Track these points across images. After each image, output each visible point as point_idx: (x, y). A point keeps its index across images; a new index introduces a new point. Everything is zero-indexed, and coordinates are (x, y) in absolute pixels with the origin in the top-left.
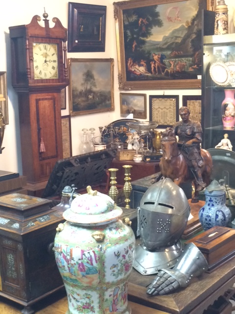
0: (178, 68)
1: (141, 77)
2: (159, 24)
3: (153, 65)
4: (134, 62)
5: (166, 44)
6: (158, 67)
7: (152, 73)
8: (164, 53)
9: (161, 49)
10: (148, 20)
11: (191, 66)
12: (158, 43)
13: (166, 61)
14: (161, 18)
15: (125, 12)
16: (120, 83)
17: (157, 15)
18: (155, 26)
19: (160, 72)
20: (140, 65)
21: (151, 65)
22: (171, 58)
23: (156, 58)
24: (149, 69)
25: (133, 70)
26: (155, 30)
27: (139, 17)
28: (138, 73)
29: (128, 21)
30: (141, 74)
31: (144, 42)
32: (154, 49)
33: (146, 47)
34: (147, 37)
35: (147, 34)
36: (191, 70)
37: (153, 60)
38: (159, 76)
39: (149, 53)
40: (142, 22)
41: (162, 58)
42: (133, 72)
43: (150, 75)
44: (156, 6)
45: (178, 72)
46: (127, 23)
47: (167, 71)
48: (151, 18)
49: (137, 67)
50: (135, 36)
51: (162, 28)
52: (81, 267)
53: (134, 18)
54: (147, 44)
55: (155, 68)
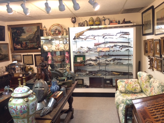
0: (32, 46)
1: (19, 49)
2: (24, 33)
3: (23, 45)
4: (16, 44)
5: (27, 39)
6: (25, 46)
7: (23, 48)
8: (27, 41)
9: (26, 40)
10: (20, 31)
11: (36, 45)
12: (24, 38)
13: (28, 44)
14: (25, 31)
15: (11, 28)
16: (11, 51)
17: (23, 30)
18: (23, 33)
19: (26, 48)
20: (18, 45)
21: (22, 45)
22: (29, 43)
23: (24, 43)
24: (22, 46)
25: (16, 47)
26: (23, 34)
27: (17, 30)
28: (18, 48)
29: (13, 31)
30: (19, 48)
31: (19, 38)
32: (23, 40)
33: (20, 40)
34: (20, 36)
35: (20, 35)
36: (36, 47)
37: (23, 44)
38: (25, 49)
39: (21, 41)
40: (18, 32)
41: (26, 43)
42: (16, 48)
43: (22, 48)
44: (23, 27)
45: (32, 47)
46: (12, 32)
47: (28, 47)
48: (21, 31)
49: (17, 46)
50: (16, 36)
51: (25, 34)
52: (21, 111)
53: (15, 30)
54: (21, 39)
55: (24, 46)
